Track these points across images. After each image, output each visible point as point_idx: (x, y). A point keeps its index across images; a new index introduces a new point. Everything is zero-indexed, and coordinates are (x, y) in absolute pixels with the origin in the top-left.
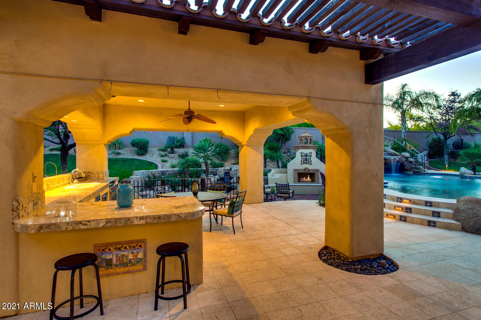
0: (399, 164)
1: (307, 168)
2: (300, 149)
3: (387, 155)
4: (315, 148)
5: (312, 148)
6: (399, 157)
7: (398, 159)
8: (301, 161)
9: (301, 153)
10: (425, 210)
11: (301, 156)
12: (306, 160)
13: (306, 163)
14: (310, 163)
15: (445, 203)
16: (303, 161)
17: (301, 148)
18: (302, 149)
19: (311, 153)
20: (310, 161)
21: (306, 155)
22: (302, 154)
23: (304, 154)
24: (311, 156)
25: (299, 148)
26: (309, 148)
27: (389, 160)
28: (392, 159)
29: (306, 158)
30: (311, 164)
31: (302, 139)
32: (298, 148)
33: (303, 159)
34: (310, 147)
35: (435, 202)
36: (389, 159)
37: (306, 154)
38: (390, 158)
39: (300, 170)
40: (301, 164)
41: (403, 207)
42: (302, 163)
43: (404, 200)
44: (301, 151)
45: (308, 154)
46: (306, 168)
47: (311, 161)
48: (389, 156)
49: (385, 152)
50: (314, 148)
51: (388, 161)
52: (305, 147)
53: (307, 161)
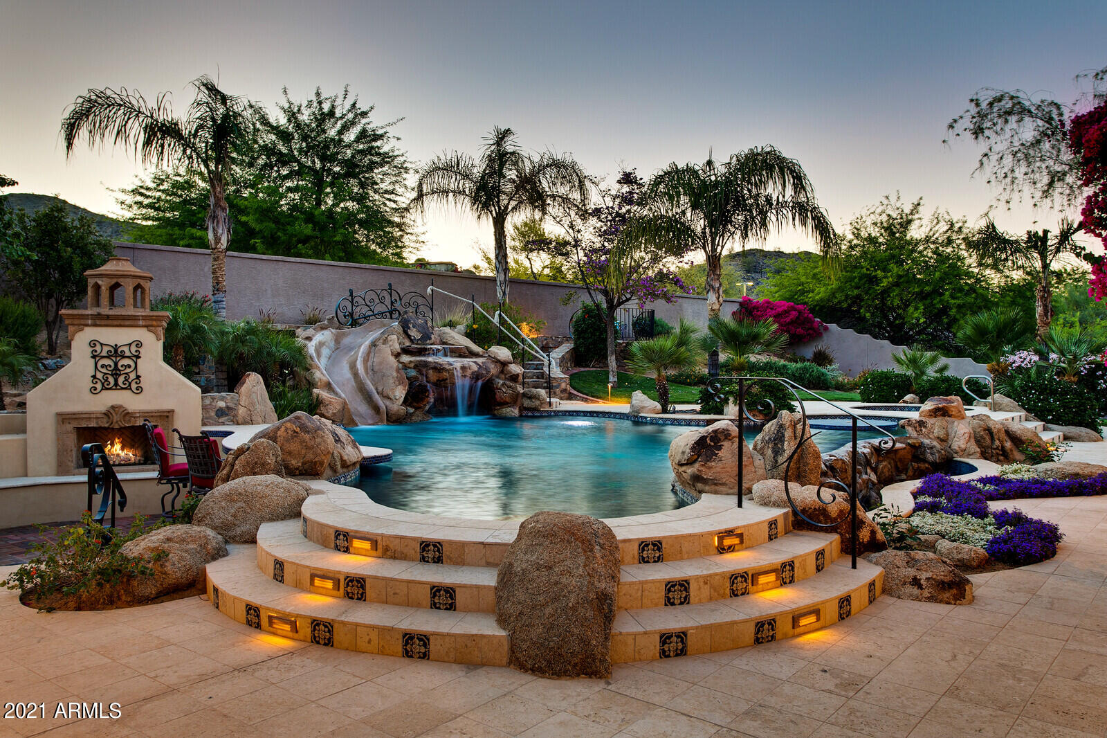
0: (480, 383)
1: (121, 407)
2: (87, 329)
3: (446, 355)
4: (154, 323)
5: (141, 323)
6: (480, 360)
7: (475, 368)
8: (94, 377)
9: (93, 344)
10: (409, 582)
11: (94, 357)
12: (116, 373)
13: (116, 384)
14: (134, 386)
15: (482, 543)
16: (99, 376)
17: (90, 322)
18: (95, 325)
19: (139, 344)
20: (133, 376)
21: (116, 353)
22: (98, 348)
23: (106, 349)
24: (138, 357)
25: (82, 322)
26: (127, 323)
27: (448, 371)
28: (458, 369)
29: (116, 364)
30: (140, 390)
31: (100, 282)
32: (76, 322)
33: (104, 370)
34: (135, 318)
35: (451, 543)
36: (447, 367)
37: (116, 348)
38: (451, 365)
39: (88, 416)
40: (93, 390)
41: (337, 576)
42: (99, 386)
43: (357, 544)
44: (90, 333)
45: (126, 349)
46: (113, 407)
47: (138, 377)
48: (451, 356)
49: (444, 343)
50: (152, 326)
51: (446, 375)
52: (108, 317)
53: (121, 380)
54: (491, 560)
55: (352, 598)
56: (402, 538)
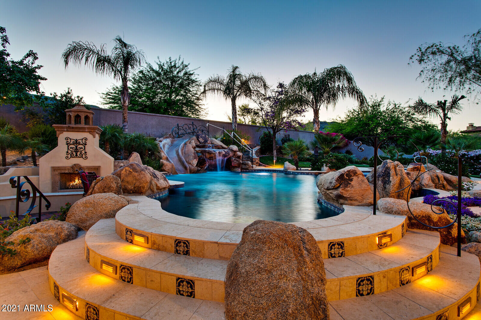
0: (226, 158)
1: (78, 164)
2: (64, 133)
3: (213, 148)
4: (92, 131)
5: (87, 130)
6: (226, 150)
7: (224, 153)
8: (67, 152)
9: (67, 139)
10: (161, 273)
11: (67, 144)
12: (76, 150)
13: (77, 155)
14: (84, 156)
15: (216, 243)
16: (69, 152)
17: (65, 130)
18: (68, 131)
19: (86, 139)
20: (83, 152)
21: (76, 142)
22: (69, 141)
23: (72, 141)
24: (86, 144)
25: (62, 130)
26: (81, 130)
27: (213, 154)
28: (217, 153)
29: (76, 147)
30: (86, 158)
31: (71, 114)
32: (60, 129)
33: (72, 150)
34: (84, 128)
35: (195, 241)
36: (213, 152)
37: (76, 140)
38: (215, 151)
39: (64, 168)
40: (67, 158)
41: (116, 264)
42: (69, 156)
43: (137, 239)
44: (66, 134)
45: (81, 141)
46: (75, 165)
47: (86, 153)
48: (215, 149)
49: (213, 144)
50: (91, 132)
51: (213, 155)
52: (73, 128)
53: (79, 153)
54: (223, 255)
55: (124, 281)
56: (164, 236)
